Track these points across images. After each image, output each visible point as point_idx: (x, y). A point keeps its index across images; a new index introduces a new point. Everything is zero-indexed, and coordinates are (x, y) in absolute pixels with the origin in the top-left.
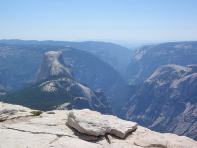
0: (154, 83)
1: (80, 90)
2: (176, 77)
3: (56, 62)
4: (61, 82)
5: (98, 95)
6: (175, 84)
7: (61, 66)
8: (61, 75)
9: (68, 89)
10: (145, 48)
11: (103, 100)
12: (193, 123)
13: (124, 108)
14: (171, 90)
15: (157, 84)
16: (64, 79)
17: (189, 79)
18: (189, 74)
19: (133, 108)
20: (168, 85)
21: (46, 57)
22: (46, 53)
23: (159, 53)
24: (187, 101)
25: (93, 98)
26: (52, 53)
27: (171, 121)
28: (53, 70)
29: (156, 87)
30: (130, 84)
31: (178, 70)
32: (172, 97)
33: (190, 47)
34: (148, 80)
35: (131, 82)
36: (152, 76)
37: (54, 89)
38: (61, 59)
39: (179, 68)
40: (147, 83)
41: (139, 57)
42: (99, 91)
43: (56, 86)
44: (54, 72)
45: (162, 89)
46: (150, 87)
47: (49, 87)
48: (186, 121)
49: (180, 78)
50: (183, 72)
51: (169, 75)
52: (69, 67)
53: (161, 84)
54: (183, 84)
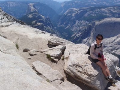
0: (67, 15)
1: (41, 17)
2: (74, 12)
3: (32, 7)
4: (34, 14)
6: (73, 15)
7: (35, 9)
9: (37, 17)
10: (65, 2)
11: (49, 20)
13: (57, 23)
14: (72, 17)
15: (68, 15)
16: (35, 13)
17: (78, 13)
18: (78, 11)
19: (60, 23)
20: (71, 15)
21: (28, 6)
22: (29, 4)
23: (69, 4)
24: (77, 20)
25: (46, 20)
26: (31, 4)
27: (71, 27)
28: (31, 10)
30: (60, 15)
31: (75, 10)
32: (72, 19)
34: (65, 14)
36: (66, 12)
37: (32, 17)
38: (34, 6)
39: (75, 9)
40: (64, 15)
41: (62, 6)
42: (48, 17)
43: (32, 16)
44: (32, 11)
45: (69, 16)
46: (65, 16)
47: (30, 16)
50: (76, 10)
51: (71, 12)
52: (37, 9)
53: (69, 15)
54: (76, 15)
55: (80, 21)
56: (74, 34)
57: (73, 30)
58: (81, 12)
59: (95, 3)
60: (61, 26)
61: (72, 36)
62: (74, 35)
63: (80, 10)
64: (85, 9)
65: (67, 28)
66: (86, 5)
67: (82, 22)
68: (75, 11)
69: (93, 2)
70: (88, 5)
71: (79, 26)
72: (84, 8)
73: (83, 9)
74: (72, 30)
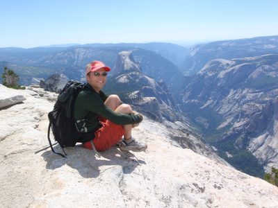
0: (205, 74)
1: (147, 81)
2: (222, 69)
3: (128, 60)
4: (132, 75)
5: (161, 84)
6: (222, 74)
7: (132, 63)
8: (132, 70)
9: (137, 80)
10: (198, 46)
11: (165, 88)
12: (235, 104)
13: (181, 94)
14: (219, 80)
15: (207, 75)
16: (134, 73)
17: (233, 70)
18: (232, 66)
19: (188, 94)
20: (216, 75)
21: (120, 56)
22: (120, 53)
23: (210, 50)
24: (230, 87)
25: (157, 87)
26: (124, 53)
27: (217, 103)
28: (125, 66)
29: (206, 77)
30: (186, 75)
31: (224, 64)
32: (219, 84)
33: (234, 44)
34: (200, 72)
35: (187, 74)
36: (203, 69)
37: (127, 81)
38: (131, 57)
39: (224, 61)
40: (199, 74)
41: (193, 54)
42: (161, 81)
43: (128, 78)
44: (126, 67)
45: (211, 78)
46: (202, 77)
47: (123, 79)
48: (229, 103)
49: (226, 69)
50: (228, 64)
51: (217, 67)
52: (138, 63)
53: (210, 75)
54: (228, 74)
55: (240, 90)
56: (225, 120)
57: (222, 112)
58: (240, 68)
59: (272, 47)
60: (192, 101)
61: (221, 126)
62: (225, 124)
63: (238, 62)
64: (250, 61)
65: (206, 105)
66: (251, 50)
67: (245, 92)
68: (225, 67)
69: (267, 44)
70: (254, 50)
71: (238, 101)
72: (249, 58)
73: (244, 61)
74: (219, 111)
